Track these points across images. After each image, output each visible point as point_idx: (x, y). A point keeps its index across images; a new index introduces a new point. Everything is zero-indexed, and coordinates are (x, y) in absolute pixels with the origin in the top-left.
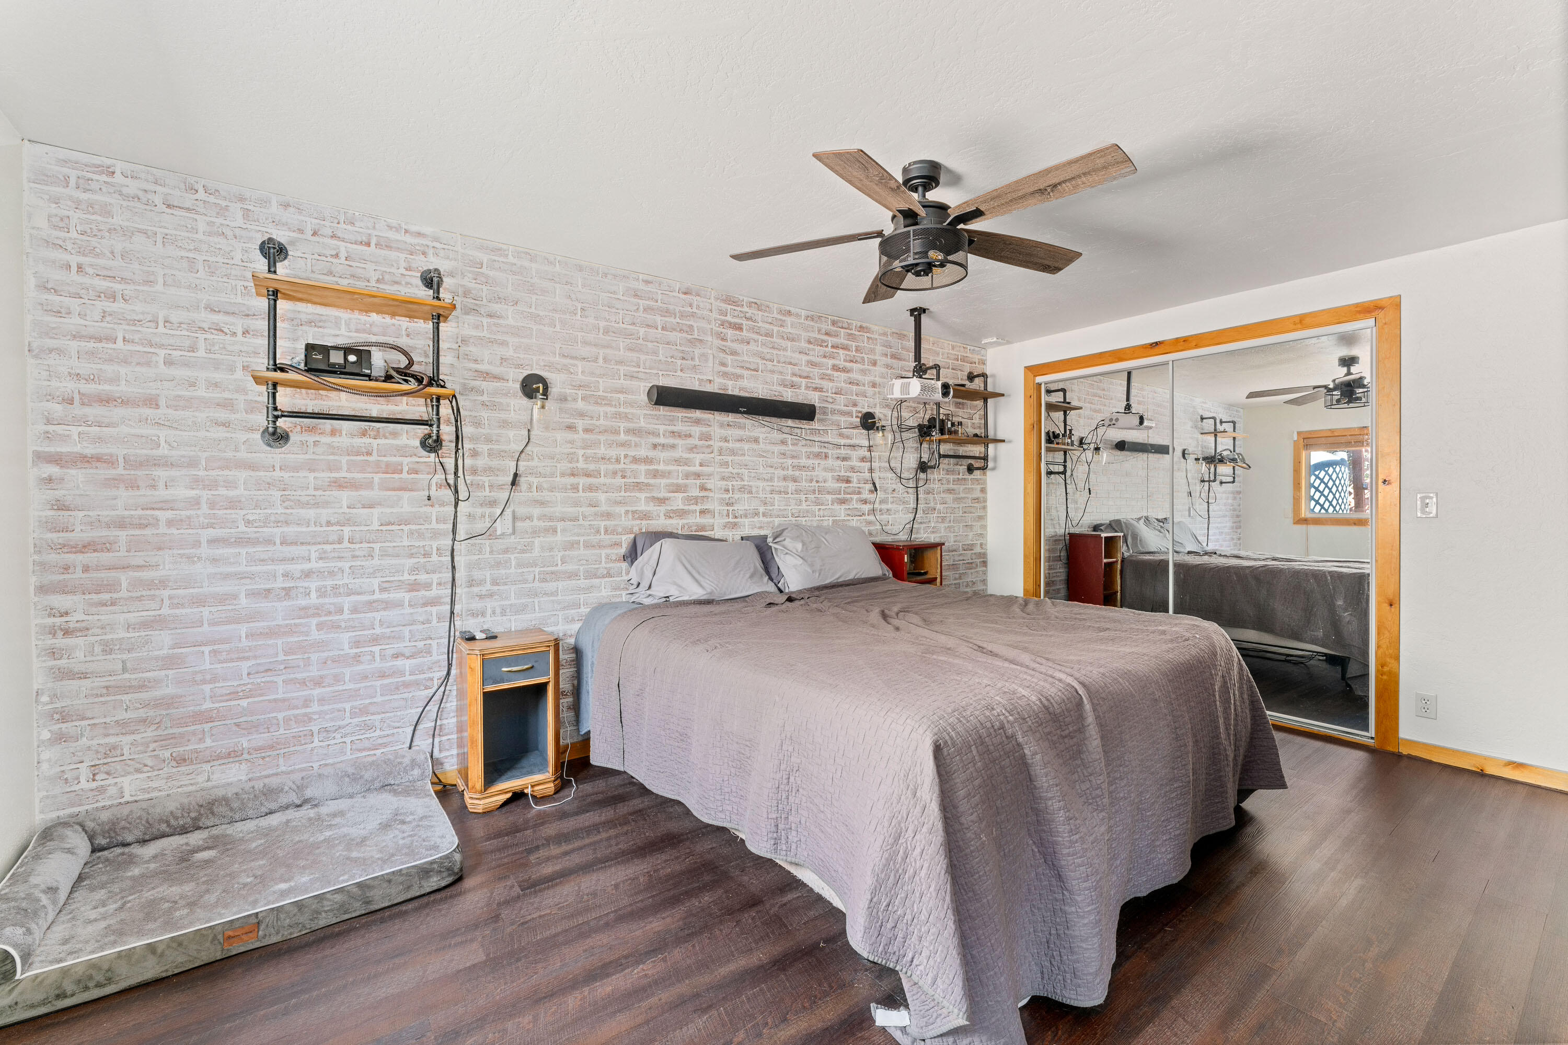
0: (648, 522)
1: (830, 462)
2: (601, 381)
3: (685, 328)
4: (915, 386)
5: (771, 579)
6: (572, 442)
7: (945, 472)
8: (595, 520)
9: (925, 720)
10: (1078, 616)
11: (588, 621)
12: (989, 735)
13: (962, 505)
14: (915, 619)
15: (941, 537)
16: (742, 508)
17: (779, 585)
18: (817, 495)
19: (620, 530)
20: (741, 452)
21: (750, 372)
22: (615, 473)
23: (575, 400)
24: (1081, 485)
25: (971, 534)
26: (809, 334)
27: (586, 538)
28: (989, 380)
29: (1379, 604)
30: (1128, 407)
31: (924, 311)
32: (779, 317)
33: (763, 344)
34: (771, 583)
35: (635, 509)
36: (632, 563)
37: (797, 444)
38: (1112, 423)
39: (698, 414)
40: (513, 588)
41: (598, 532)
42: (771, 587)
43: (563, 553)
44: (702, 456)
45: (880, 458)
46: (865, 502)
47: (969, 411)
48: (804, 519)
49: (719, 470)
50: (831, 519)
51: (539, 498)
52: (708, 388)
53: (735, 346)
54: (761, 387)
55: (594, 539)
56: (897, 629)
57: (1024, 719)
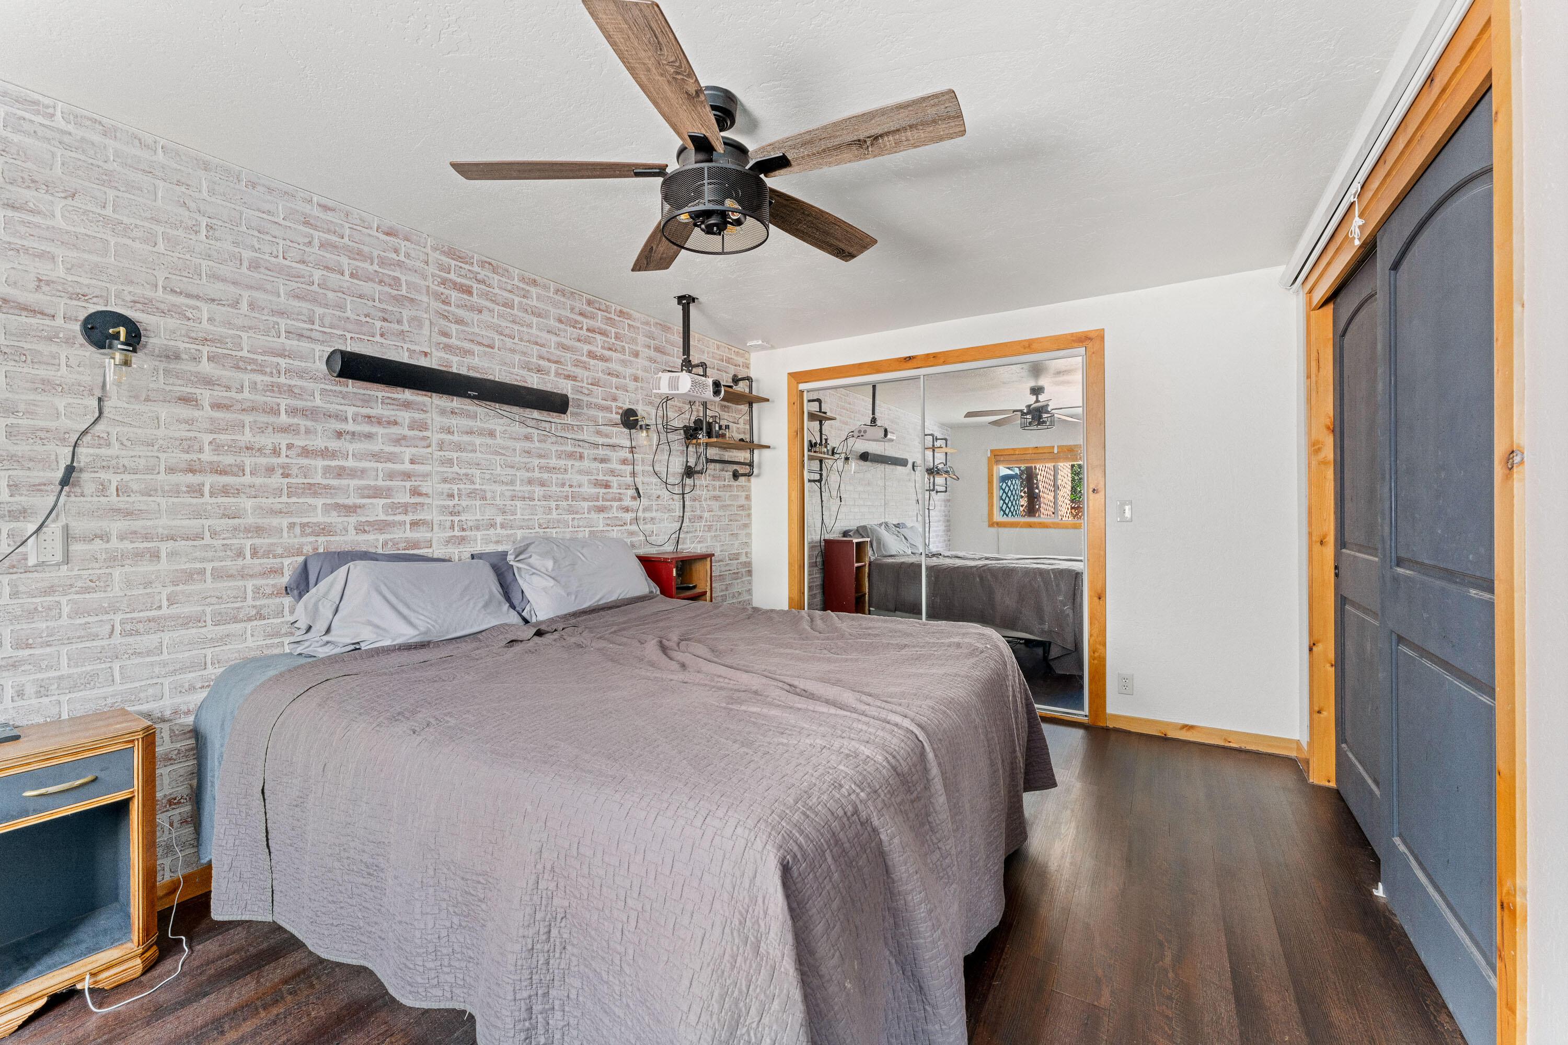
0: (329, 538)
1: (586, 463)
2: (244, 335)
3: (386, 280)
4: (685, 381)
5: (513, 606)
6: (189, 422)
7: (711, 478)
8: (235, 537)
9: (762, 825)
10: (870, 631)
11: (218, 688)
12: (843, 827)
13: (728, 513)
14: (701, 650)
15: (707, 547)
16: (473, 518)
17: (524, 614)
18: (570, 502)
19: (280, 551)
20: (470, 448)
21: (482, 348)
22: (270, 470)
23: (195, 359)
24: (834, 493)
25: (737, 543)
26: (558, 311)
27: (217, 564)
28: (754, 384)
29: (1091, 597)
30: (874, 420)
31: (694, 300)
32: (521, 285)
33: (500, 316)
34: (513, 613)
35: (305, 520)
36: (300, 596)
37: (545, 441)
38: (861, 434)
39: (407, 395)
40: (64, 650)
41: (240, 554)
42: (513, 618)
43: (170, 589)
44: (414, 450)
45: (643, 461)
46: (627, 510)
47: (734, 415)
48: (554, 531)
49: (439, 469)
50: (587, 530)
51: (122, 506)
52: (423, 362)
53: (461, 312)
54: (498, 368)
55: (231, 565)
56: (683, 666)
57: (876, 792)
